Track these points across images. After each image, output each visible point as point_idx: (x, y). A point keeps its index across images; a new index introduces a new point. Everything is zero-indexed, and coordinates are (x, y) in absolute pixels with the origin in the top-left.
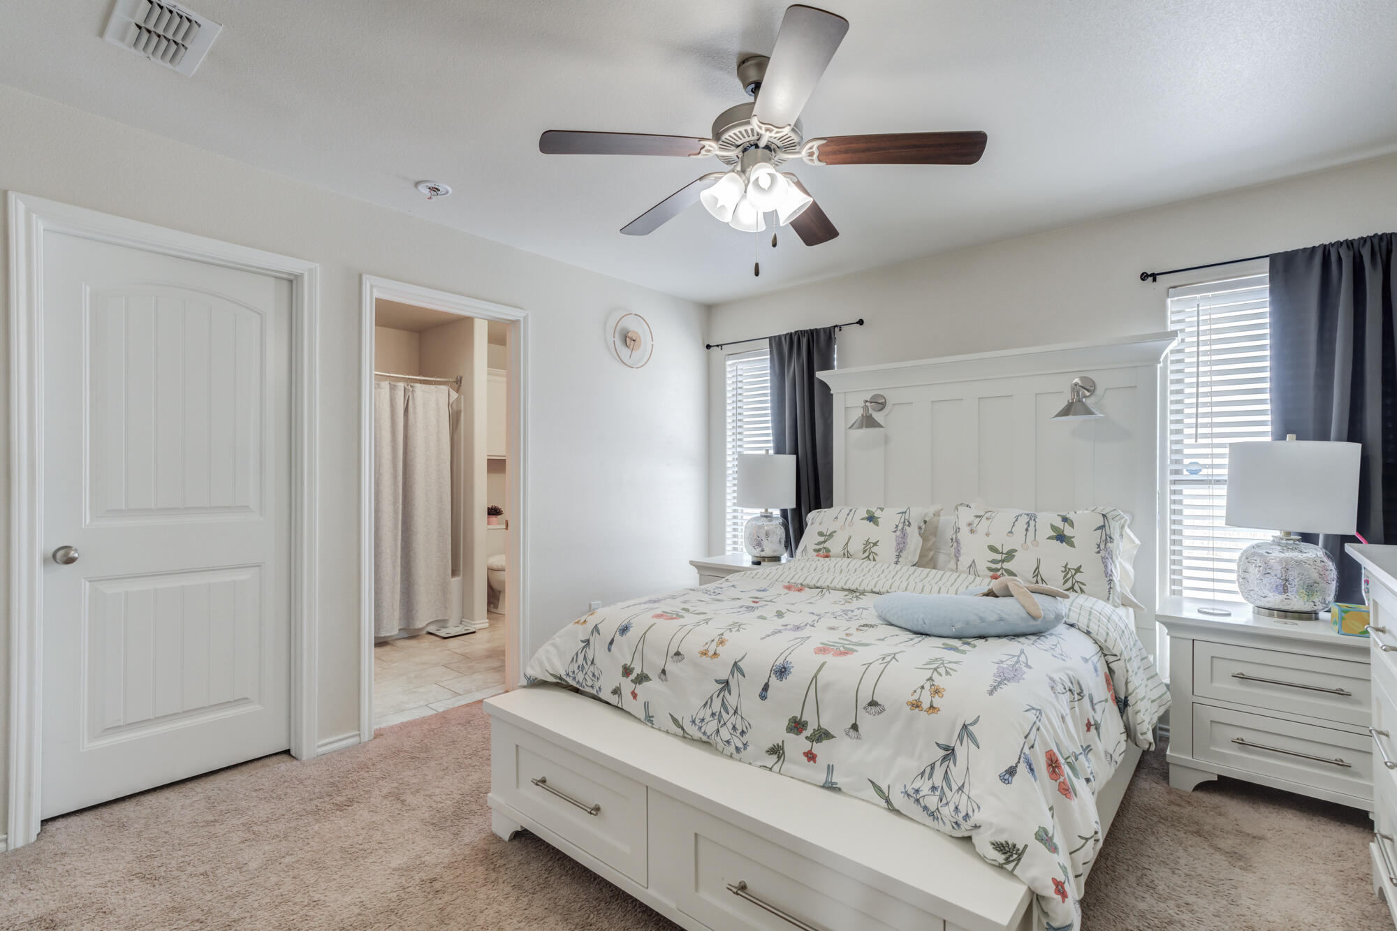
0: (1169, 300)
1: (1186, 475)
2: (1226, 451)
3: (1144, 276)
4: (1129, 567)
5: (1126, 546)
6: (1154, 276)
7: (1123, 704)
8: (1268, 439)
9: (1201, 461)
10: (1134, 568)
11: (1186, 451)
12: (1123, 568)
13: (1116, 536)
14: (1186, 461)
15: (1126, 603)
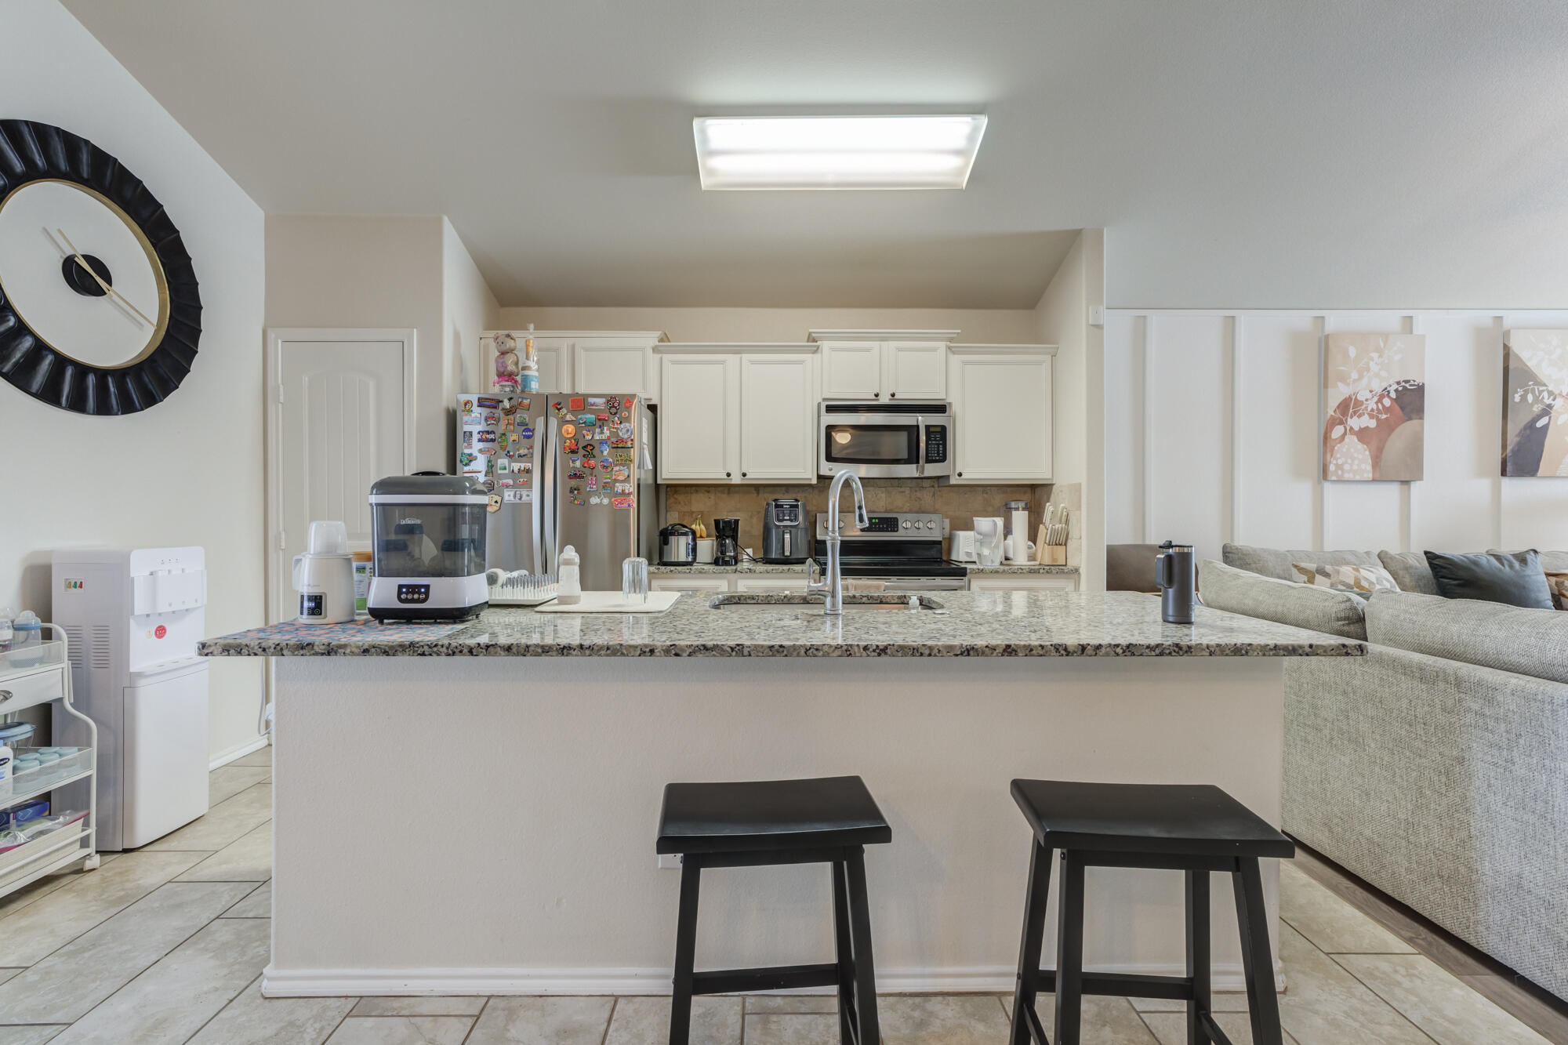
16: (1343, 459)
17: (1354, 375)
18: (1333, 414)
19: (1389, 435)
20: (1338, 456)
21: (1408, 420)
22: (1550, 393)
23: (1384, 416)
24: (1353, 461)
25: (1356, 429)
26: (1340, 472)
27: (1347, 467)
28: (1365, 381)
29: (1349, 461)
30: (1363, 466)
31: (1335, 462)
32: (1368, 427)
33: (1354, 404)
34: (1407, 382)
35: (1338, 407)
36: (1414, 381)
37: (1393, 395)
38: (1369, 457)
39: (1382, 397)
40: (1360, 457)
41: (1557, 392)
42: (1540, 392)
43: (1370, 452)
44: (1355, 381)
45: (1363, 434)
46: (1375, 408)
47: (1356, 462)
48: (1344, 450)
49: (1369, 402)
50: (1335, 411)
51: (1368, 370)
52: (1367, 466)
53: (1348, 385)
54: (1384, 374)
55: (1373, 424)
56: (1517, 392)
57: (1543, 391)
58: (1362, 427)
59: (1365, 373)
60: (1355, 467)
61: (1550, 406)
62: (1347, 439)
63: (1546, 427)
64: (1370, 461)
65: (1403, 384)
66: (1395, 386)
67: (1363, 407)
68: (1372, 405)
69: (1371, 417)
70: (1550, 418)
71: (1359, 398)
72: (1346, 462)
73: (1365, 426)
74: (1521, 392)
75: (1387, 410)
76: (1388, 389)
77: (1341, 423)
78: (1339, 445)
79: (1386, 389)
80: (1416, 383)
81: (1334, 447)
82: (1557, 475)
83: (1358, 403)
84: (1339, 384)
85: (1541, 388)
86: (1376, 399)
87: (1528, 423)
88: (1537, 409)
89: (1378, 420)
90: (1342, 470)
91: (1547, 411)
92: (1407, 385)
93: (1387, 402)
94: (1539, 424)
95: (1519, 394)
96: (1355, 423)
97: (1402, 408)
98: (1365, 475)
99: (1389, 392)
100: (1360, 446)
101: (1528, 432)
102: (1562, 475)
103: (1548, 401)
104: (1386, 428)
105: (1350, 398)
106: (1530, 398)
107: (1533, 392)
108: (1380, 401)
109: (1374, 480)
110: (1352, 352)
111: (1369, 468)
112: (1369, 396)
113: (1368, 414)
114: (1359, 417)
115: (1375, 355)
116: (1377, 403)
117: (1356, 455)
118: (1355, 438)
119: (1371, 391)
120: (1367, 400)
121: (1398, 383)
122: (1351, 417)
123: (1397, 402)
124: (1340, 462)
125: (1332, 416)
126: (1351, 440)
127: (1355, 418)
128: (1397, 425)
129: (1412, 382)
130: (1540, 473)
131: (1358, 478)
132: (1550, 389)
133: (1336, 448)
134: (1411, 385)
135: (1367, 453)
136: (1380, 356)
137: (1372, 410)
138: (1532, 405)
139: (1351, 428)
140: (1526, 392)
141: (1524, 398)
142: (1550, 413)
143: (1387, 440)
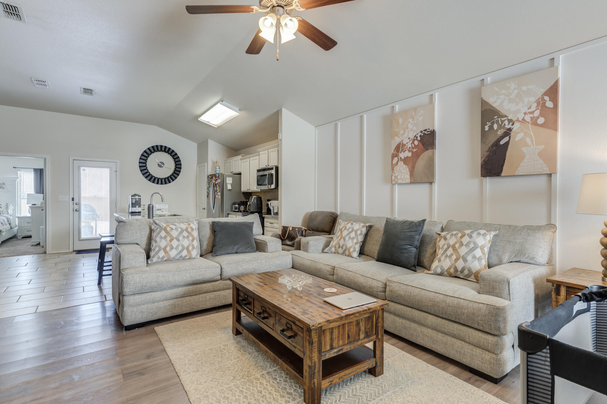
0: (18, 172)
1: (22, 198)
2: (27, 194)
3: (14, 167)
4: (12, 212)
5: (11, 208)
6: (16, 168)
7: (10, 224)
8: (33, 193)
9: (24, 196)
10: (13, 211)
11: (22, 194)
12: (10, 211)
13: (9, 206)
14: (22, 196)
15: (11, 216)
16: (398, 174)
17: (402, 132)
18: (393, 152)
19: (418, 159)
20: (396, 172)
21: (426, 151)
22: (510, 121)
23: (415, 150)
24: (402, 174)
25: (403, 158)
26: (396, 180)
27: (399, 177)
28: (406, 133)
29: (400, 174)
30: (406, 176)
31: (394, 175)
32: (408, 156)
33: (402, 146)
34: (425, 130)
35: (395, 149)
36: (429, 129)
37: (419, 138)
38: (408, 171)
39: (414, 140)
40: (405, 171)
41: (514, 119)
42: (502, 122)
43: (409, 169)
44: (402, 135)
45: (406, 161)
46: (411, 146)
47: (403, 174)
48: (398, 169)
49: (408, 144)
50: (394, 151)
51: (407, 128)
52: (408, 176)
53: (399, 137)
54: (415, 128)
55: (410, 154)
56: (486, 125)
57: (505, 120)
58: (405, 157)
59: (406, 130)
60: (403, 177)
61: (510, 130)
62: (399, 164)
63: (507, 143)
64: (409, 174)
65: (424, 132)
66: (420, 134)
67: (406, 147)
68: (409, 145)
69: (409, 151)
70: (510, 138)
71: (404, 143)
72: (399, 175)
73: (407, 156)
74: (489, 124)
75: (416, 146)
76: (417, 136)
77: (397, 156)
78: (396, 167)
79: (416, 136)
80: (430, 130)
81: (394, 168)
82: (516, 174)
83: (404, 145)
84: (396, 137)
85: (503, 119)
86: (411, 142)
87: (494, 143)
88: (500, 133)
89: (412, 152)
90: (397, 178)
91: (508, 133)
92: (426, 132)
93: (416, 143)
94: (502, 142)
95: (488, 125)
96: (402, 155)
97: (423, 145)
98: (407, 181)
99: (417, 137)
100: (405, 166)
101: (494, 148)
102: (520, 174)
103: (508, 127)
104: (416, 156)
105: (400, 143)
106: (495, 126)
107: (497, 122)
108: (413, 143)
109: (411, 183)
110: (401, 121)
111: (408, 177)
112: (408, 141)
113: (408, 150)
114: (404, 152)
115: (410, 120)
116: (411, 144)
117: (403, 171)
118: (402, 163)
119: (409, 139)
120: (407, 143)
121: (421, 132)
122: (401, 153)
123: (421, 142)
124: (396, 175)
125: (393, 153)
126: (401, 163)
127: (402, 153)
128: (421, 154)
129: (428, 130)
130: (503, 174)
131: (404, 182)
132: (509, 118)
133: (395, 168)
134: (427, 132)
135: (408, 169)
136: (413, 120)
137: (410, 148)
138: (497, 130)
139: (401, 158)
140: (493, 124)
141: (491, 127)
142: (510, 134)
143: (416, 162)
